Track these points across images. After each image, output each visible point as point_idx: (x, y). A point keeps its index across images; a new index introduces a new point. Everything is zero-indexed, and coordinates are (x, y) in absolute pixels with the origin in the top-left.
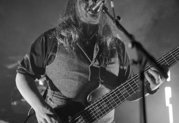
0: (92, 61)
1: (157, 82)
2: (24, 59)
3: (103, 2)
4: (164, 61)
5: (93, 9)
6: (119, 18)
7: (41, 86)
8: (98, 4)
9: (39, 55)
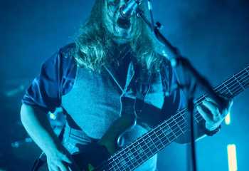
0: (123, 89)
1: (215, 117)
2: (32, 85)
3: (138, 2)
4: (225, 88)
5: (124, 13)
6: (159, 25)
7: (52, 120)
8: (130, 6)
9: (52, 80)
